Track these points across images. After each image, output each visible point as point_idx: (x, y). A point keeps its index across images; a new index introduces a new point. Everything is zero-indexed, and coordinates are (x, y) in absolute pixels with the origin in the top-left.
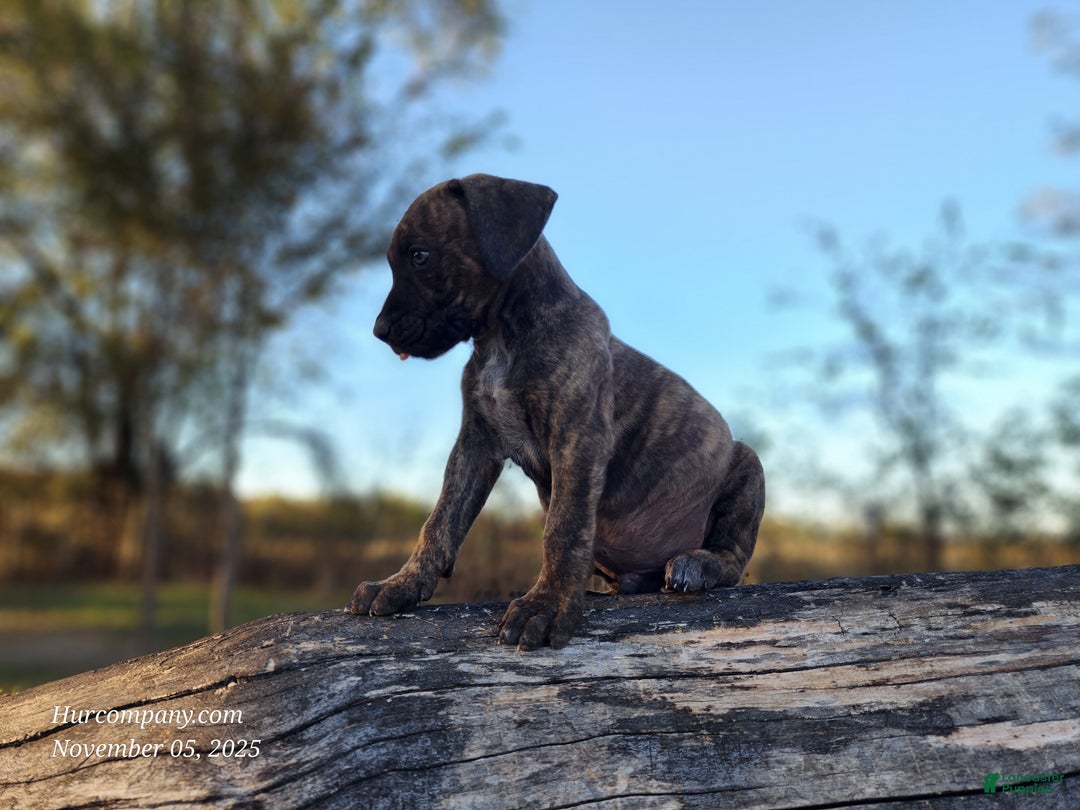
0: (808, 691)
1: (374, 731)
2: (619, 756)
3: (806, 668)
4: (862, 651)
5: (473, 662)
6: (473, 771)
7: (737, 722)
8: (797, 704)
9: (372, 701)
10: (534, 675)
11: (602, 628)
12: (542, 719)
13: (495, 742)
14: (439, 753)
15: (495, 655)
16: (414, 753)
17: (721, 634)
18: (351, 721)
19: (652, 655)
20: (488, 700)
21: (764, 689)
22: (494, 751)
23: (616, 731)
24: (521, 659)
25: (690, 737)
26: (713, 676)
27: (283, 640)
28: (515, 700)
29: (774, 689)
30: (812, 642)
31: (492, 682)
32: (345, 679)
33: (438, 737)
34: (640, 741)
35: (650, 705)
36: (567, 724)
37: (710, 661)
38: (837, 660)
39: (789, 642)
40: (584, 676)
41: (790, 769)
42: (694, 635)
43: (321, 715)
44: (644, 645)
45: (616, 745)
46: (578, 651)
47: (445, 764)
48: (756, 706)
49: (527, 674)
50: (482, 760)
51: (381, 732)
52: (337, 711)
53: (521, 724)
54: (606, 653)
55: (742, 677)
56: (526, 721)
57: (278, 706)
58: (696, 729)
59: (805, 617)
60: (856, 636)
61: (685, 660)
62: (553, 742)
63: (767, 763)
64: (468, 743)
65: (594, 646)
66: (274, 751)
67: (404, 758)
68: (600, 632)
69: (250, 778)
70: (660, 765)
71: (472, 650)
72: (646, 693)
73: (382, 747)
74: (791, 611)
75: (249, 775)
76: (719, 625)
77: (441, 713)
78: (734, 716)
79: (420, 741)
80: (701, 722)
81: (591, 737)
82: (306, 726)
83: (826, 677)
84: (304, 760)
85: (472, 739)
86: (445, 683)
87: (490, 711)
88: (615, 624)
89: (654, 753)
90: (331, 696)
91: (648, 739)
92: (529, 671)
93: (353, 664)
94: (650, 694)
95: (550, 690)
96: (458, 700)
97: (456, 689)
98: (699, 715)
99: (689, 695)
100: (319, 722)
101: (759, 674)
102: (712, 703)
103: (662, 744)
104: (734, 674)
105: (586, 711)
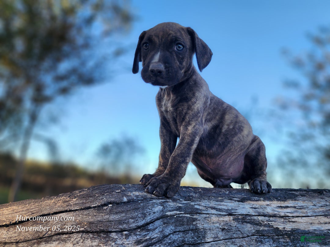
0: (313, 224)
1: (173, 228)
2: (260, 244)
3: (308, 216)
4: (323, 212)
5: (199, 205)
6: (211, 246)
7: (295, 233)
8: (311, 228)
9: (169, 216)
10: (223, 212)
11: (236, 198)
12: (230, 228)
13: (216, 236)
14: (197, 238)
15: (205, 203)
16: (189, 238)
17: (277, 203)
18: (164, 223)
19: (258, 208)
20: (209, 219)
21: (299, 222)
22: (216, 239)
23: (257, 234)
24: (215, 206)
25: (282, 238)
29: (302, 223)
30: (307, 208)
31: (209, 213)
32: (157, 207)
33: (195, 232)
34: (265, 238)
35: (265, 225)
36: (239, 231)
37: (278, 212)
38: (318, 214)
39: (300, 207)
40: (239, 213)
42: (268, 202)
43: (152, 220)
44: (253, 204)
45: (258, 240)
46: (233, 205)
47: (200, 243)
48: (299, 228)
49: (220, 211)
50: (213, 242)
51: (176, 228)
52: (158, 219)
53: (223, 230)
54: (242, 206)
55: (291, 218)
56: (225, 229)
59: (300, 200)
60: (319, 207)
61: (269, 210)
62: (236, 237)
65: (237, 203)
66: (138, 233)
67: (186, 239)
69: (131, 244)
73: (178, 234)
74: (295, 197)
75: (131, 242)
77: (194, 223)
78: (293, 231)
79: (190, 233)
80: (283, 233)
81: (248, 236)
82: (148, 224)
83: (316, 220)
85: (207, 234)
86: (192, 212)
87: (211, 224)
88: (239, 197)
91: (268, 238)
92: (220, 210)
94: (263, 222)
95: (230, 218)
96: (199, 219)
97: (198, 214)
98: (282, 230)
99: (276, 223)
100: (152, 222)
101: (295, 217)
102: (284, 226)
103: (273, 240)
104: (288, 217)
105: (244, 226)
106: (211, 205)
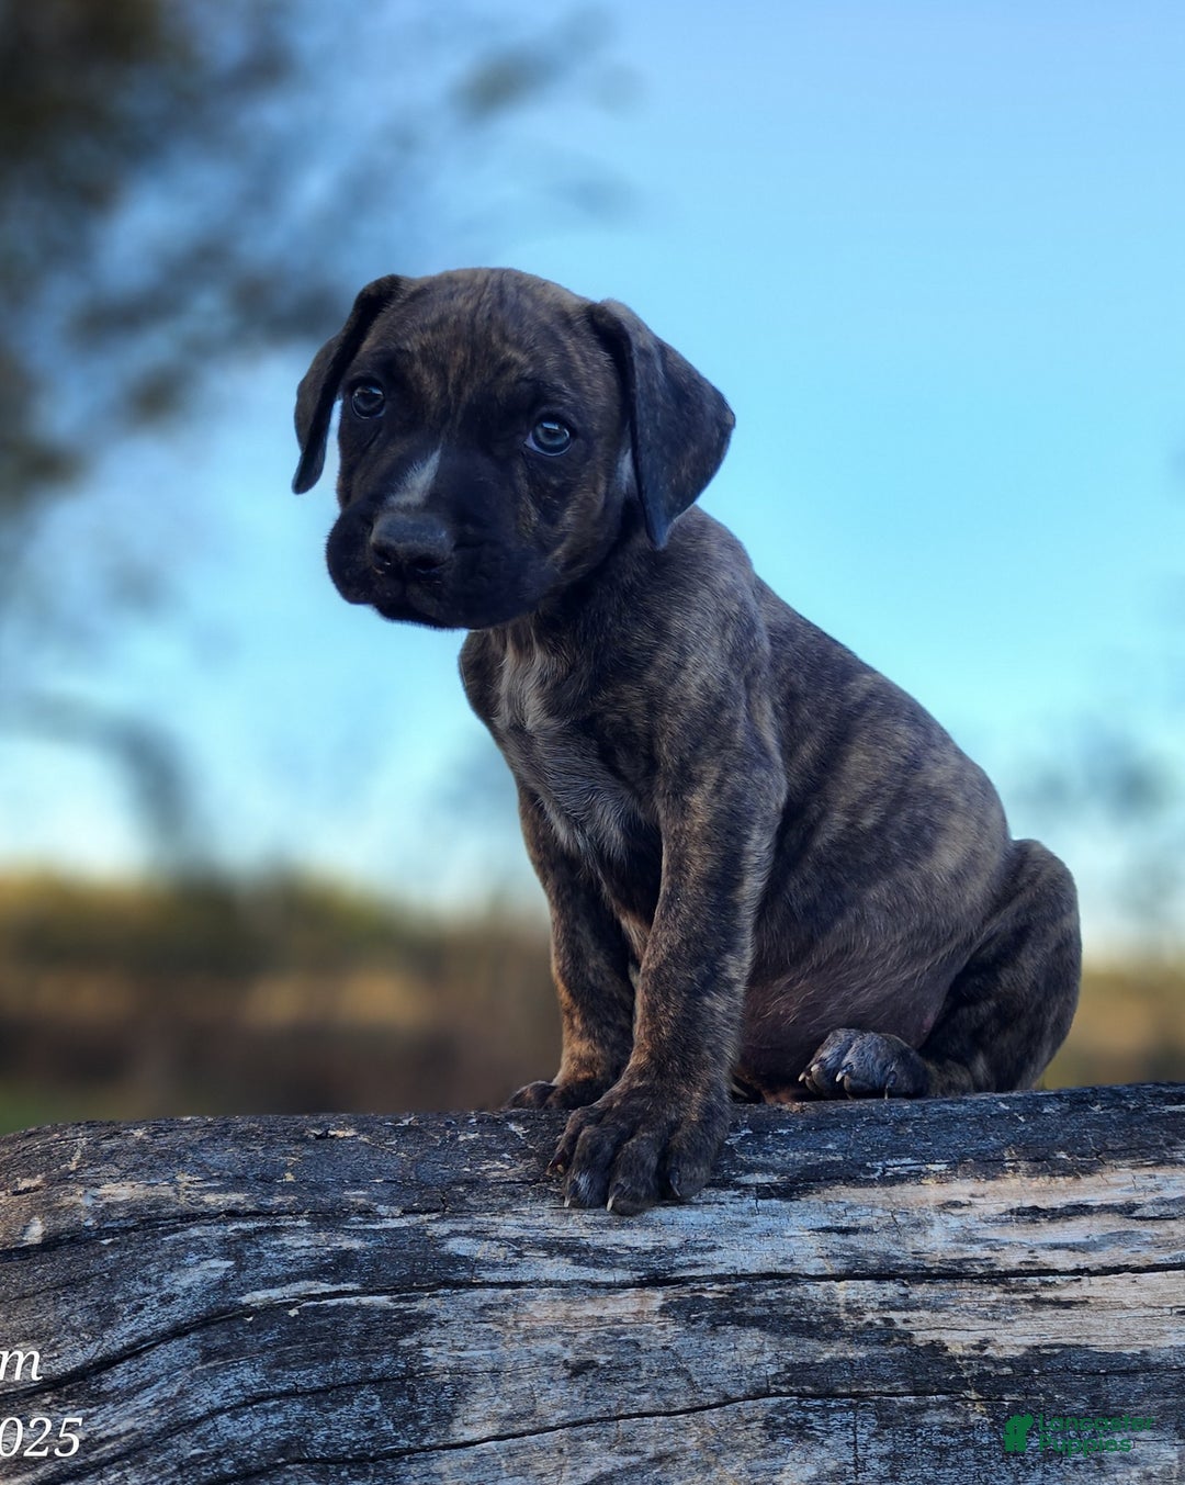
1: (259, 1377)
2: (787, 1441)
5: (479, 1235)
6: (469, 1468)
7: (1043, 1373)
8: (1171, 1340)
9: (255, 1312)
10: (612, 1266)
11: (765, 1169)
12: (625, 1360)
13: (522, 1407)
14: (397, 1427)
15: (527, 1221)
16: (343, 1426)
17: (1019, 1189)
18: (207, 1356)
19: (868, 1230)
20: (509, 1316)
21: (1104, 1306)
22: (517, 1428)
23: (784, 1389)
24: (585, 1232)
25: (941, 1405)
26: (996, 1277)
27: (64, 1179)
28: (568, 1318)
29: (1125, 1308)
31: (518, 1278)
32: (198, 1264)
33: (398, 1393)
34: (833, 1410)
35: (858, 1336)
36: (679, 1372)
37: (991, 1245)
39: (1163, 1209)
40: (719, 1270)
41: (1149, 1476)
42: (961, 1189)
43: (143, 1340)
44: (852, 1207)
45: (782, 1419)
46: (709, 1218)
47: (410, 1451)
48: (1084, 1341)
49: (596, 1264)
50: (492, 1444)
51: (274, 1379)
52: (178, 1332)
53: (578, 1370)
54: (771, 1222)
55: (1058, 1279)
56: (590, 1364)
57: (47, 1318)
58: (953, 1388)
61: (937, 1243)
62: (645, 1409)
63: (1100, 1461)
64: (462, 1408)
65: (744, 1207)
67: (320, 1436)
68: (759, 1178)
70: (873, 1463)
71: (478, 1210)
72: (849, 1310)
73: (274, 1411)
76: (1015, 1170)
77: (406, 1342)
78: (1035, 1362)
79: (356, 1402)
80: (965, 1374)
81: (728, 1400)
82: (107, 1363)
84: (102, 1435)
85: (471, 1398)
86: (415, 1278)
87: (513, 1341)
88: (793, 1162)
89: (863, 1438)
90: (167, 1300)
91: (851, 1406)
92: (602, 1257)
93: (217, 1232)
94: (860, 1312)
95: (644, 1300)
96: (443, 1316)
97: (441, 1292)
98: (961, 1358)
99: (945, 1315)
100: (137, 1354)
101: (1096, 1274)
102: (990, 1334)
103: (880, 1418)
104: (1040, 1273)
105: (719, 1345)
106: (561, 1229)
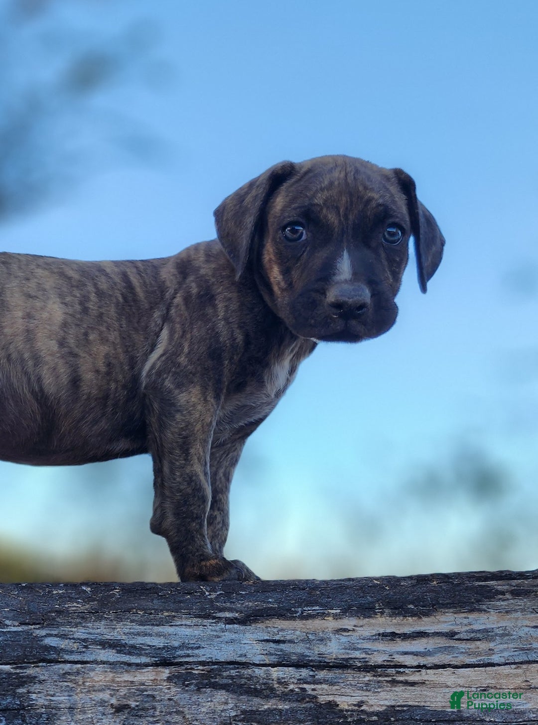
5: (62, 636)
7: (397, 720)
10: (139, 655)
11: (230, 610)
12: (147, 705)
15: (91, 631)
17: (384, 623)
19: (291, 641)
20: (80, 679)
21: (434, 686)
24: (124, 637)
26: (367, 668)
28: (113, 681)
30: (503, 635)
31: (85, 659)
33: (15, 717)
35: (285, 697)
36: (178, 712)
37: (367, 651)
38: (533, 657)
39: (472, 635)
40: (203, 659)
42: (348, 622)
44: (282, 630)
46: (197, 633)
49: (130, 654)
53: (119, 709)
54: (233, 636)
55: (407, 671)
56: (127, 706)
59: (496, 608)
61: (334, 649)
65: (217, 628)
68: (228, 615)
71: (63, 625)
72: (279, 683)
74: (478, 601)
76: (382, 613)
77: (21, 690)
80: (349, 720)
83: (516, 675)
85: (58, 722)
86: (26, 657)
87: (82, 692)
88: (247, 607)
92: (134, 650)
94: (286, 684)
95: (157, 673)
96: (42, 678)
97: (40, 664)
98: (347, 711)
99: (336, 687)
101: (430, 668)
102: (365, 699)
104: (395, 666)
105: (202, 698)
106: (110, 635)
